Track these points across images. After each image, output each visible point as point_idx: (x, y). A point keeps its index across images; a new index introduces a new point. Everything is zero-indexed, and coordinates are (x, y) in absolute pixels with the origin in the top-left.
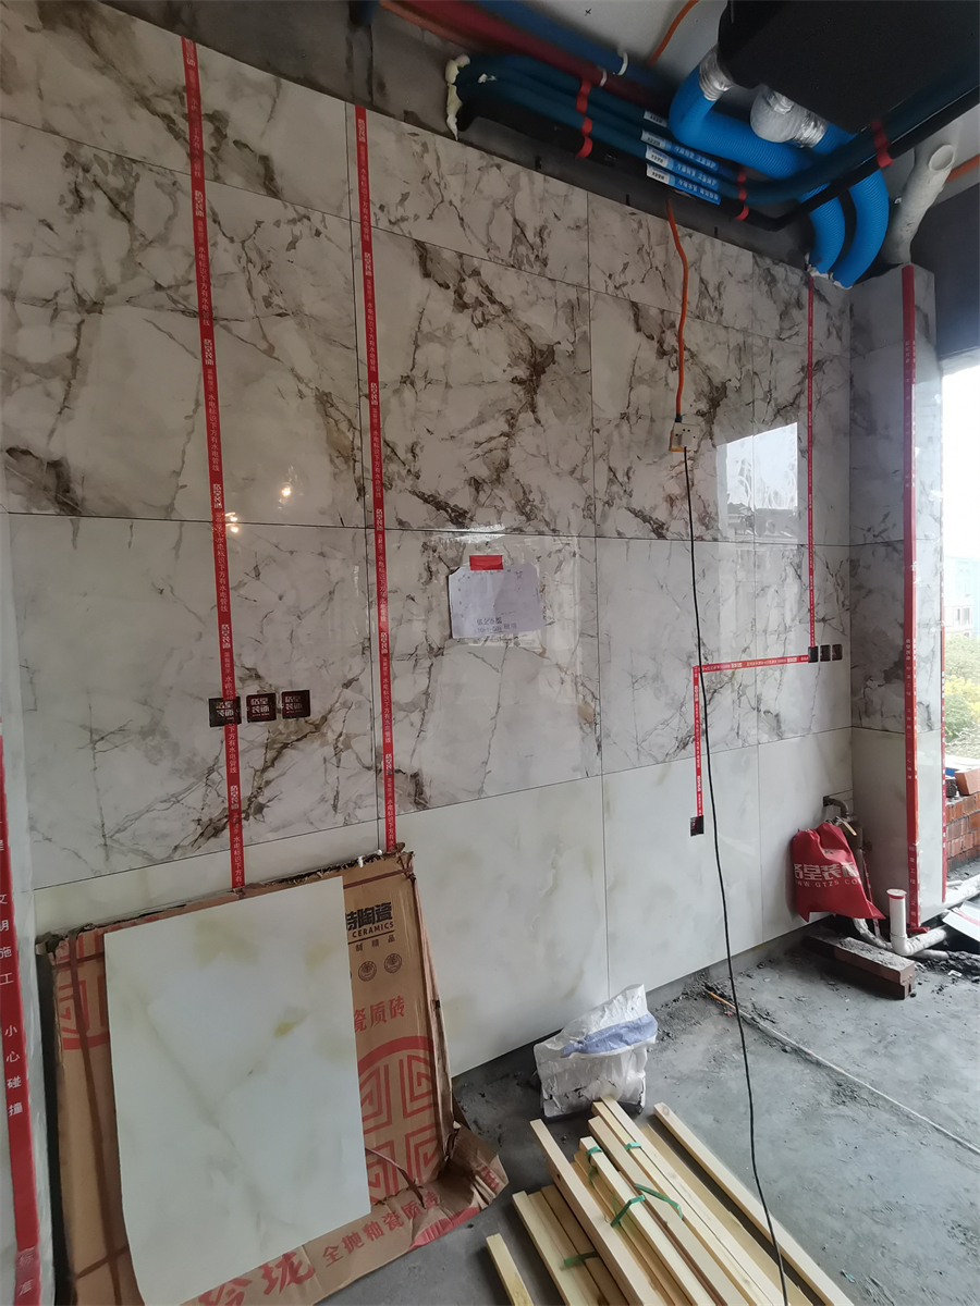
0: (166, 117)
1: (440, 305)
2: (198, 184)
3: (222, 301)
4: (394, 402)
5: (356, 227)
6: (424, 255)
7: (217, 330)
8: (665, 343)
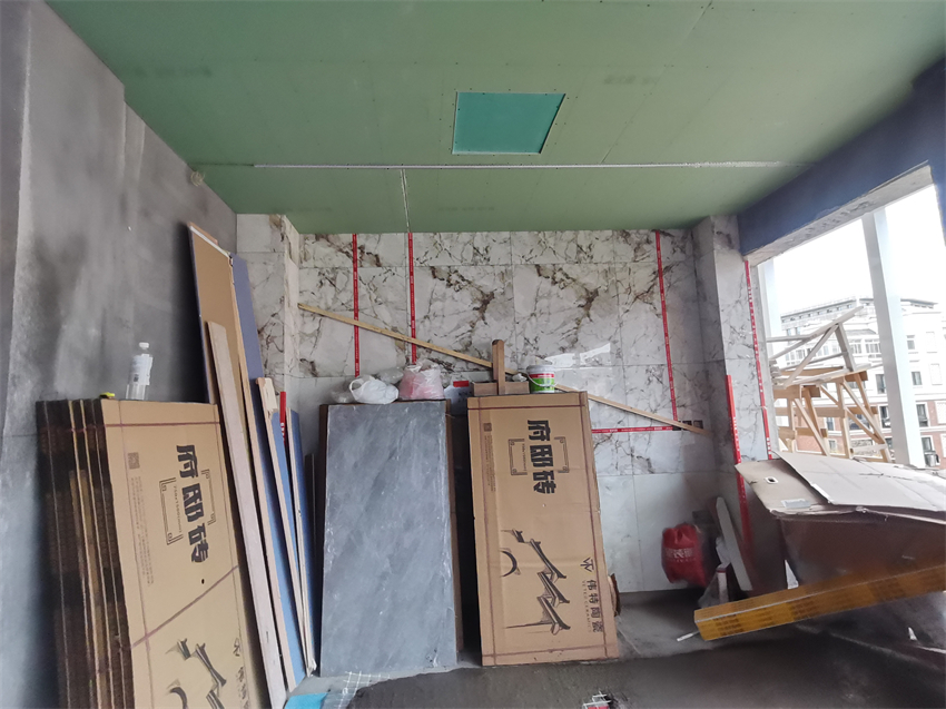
0: (347, 253)
1: (440, 286)
2: (355, 270)
3: (361, 304)
4: (421, 327)
5: (408, 268)
6: (433, 270)
7: (359, 314)
8: (557, 278)
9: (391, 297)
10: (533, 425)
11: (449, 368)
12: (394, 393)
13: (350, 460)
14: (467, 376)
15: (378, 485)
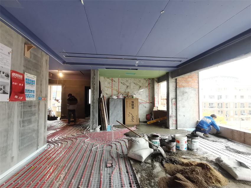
0: (111, 80)
1: (122, 85)
2: (112, 82)
3: (113, 86)
4: (120, 89)
5: (118, 82)
6: (121, 83)
7: (112, 88)
8: (136, 84)
9: (116, 86)
10: (132, 102)
11: (123, 95)
12: (117, 97)
13: (112, 105)
14: (125, 96)
15: (115, 107)
